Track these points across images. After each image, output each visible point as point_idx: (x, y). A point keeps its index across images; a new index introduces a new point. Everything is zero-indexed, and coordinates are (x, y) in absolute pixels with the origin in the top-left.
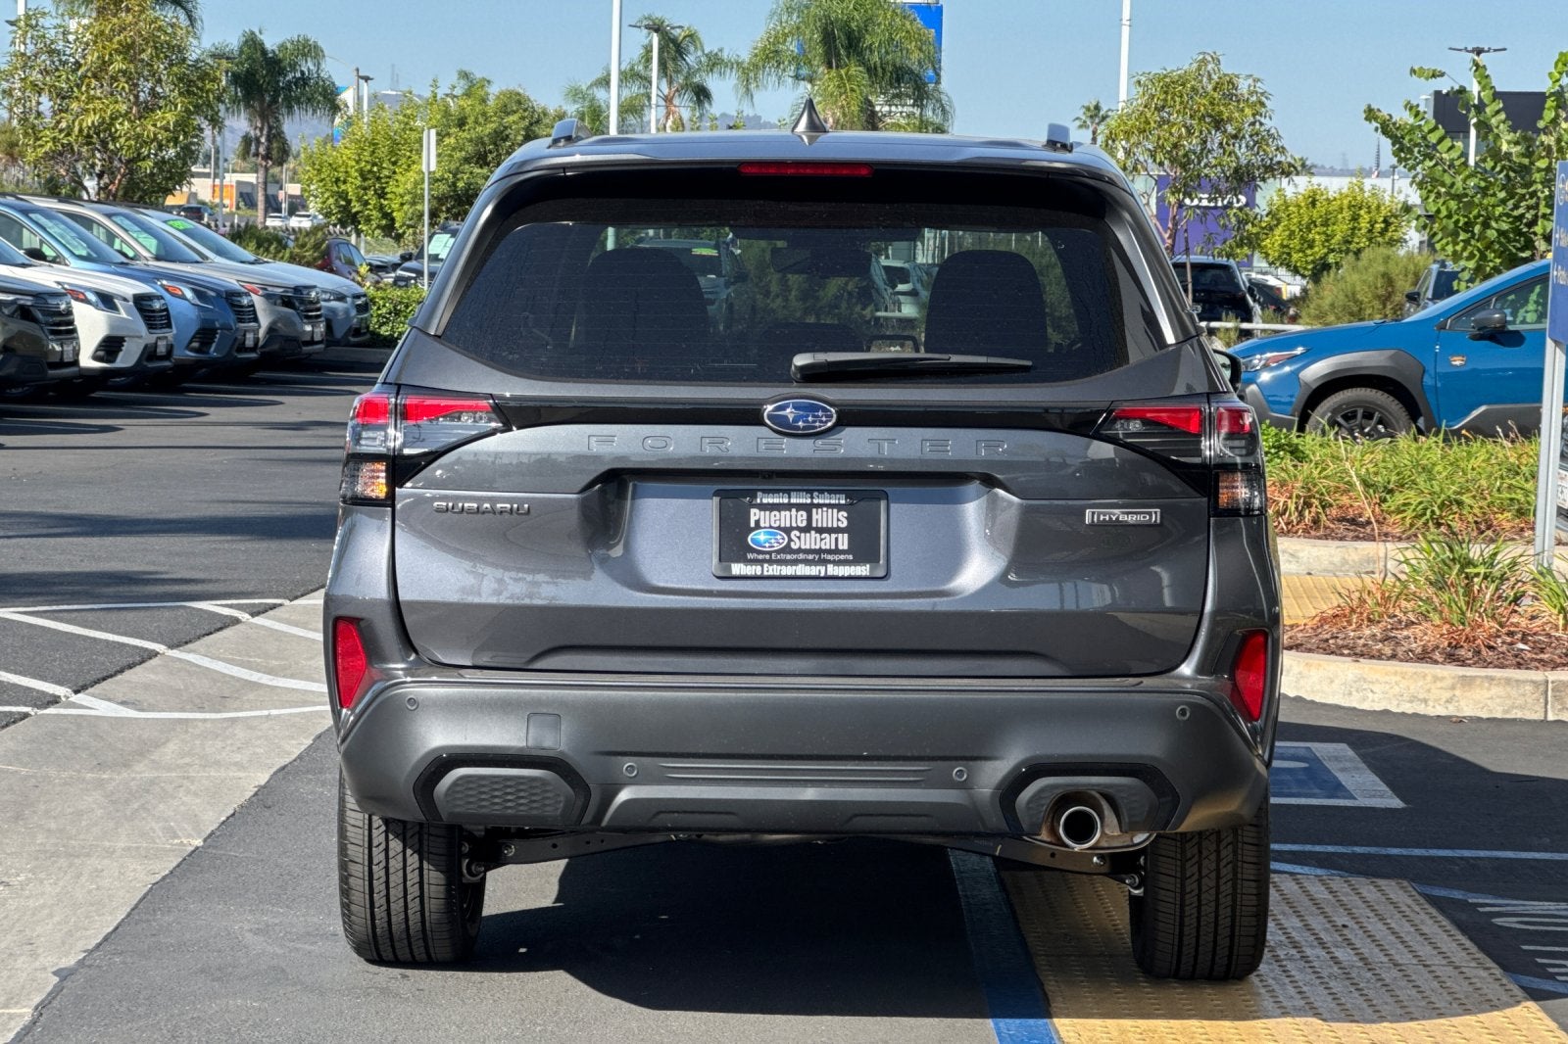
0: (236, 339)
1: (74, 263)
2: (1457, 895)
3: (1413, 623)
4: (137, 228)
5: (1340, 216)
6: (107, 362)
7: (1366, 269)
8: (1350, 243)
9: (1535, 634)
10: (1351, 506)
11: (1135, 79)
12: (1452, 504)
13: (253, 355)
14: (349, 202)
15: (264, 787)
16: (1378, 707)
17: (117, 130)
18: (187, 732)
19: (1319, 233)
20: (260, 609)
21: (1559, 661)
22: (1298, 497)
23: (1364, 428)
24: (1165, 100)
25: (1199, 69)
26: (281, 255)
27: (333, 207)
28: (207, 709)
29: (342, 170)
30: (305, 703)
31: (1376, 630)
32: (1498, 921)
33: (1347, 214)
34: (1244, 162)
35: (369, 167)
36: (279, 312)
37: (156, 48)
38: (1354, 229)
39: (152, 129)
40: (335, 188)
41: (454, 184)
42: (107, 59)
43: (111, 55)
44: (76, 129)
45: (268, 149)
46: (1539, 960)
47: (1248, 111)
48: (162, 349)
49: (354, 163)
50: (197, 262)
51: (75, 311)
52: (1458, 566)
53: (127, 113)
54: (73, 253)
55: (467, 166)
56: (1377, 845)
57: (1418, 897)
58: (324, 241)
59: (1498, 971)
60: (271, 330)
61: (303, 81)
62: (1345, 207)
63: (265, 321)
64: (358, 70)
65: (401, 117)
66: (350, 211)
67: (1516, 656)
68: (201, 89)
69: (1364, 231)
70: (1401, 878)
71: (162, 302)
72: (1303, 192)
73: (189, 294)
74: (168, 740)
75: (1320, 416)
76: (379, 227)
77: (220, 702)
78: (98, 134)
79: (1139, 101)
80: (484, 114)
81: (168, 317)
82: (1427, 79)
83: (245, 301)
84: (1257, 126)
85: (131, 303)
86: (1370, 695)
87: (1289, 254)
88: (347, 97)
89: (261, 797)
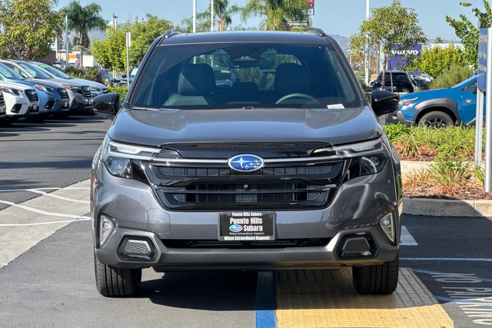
0: (61, 104)
1: (6, 80)
2: (426, 272)
3: (432, 186)
4: (28, 68)
5: (446, 56)
6: (16, 113)
7: (452, 73)
8: (449, 65)
9: (473, 188)
10: (426, 150)
11: (371, 10)
12: (459, 148)
13: (67, 110)
14: (108, 59)
15: (34, 247)
16: (418, 214)
17: (26, 36)
18: (14, 230)
19: (439, 62)
20: (51, 191)
21: (479, 197)
22: (407, 147)
23: (437, 125)
24: (382, 17)
25: (393, 6)
26: (83, 77)
27: (103, 61)
28: (23, 223)
29: (106, 48)
30: (57, 220)
31: (420, 188)
32: (437, 280)
33: (448, 55)
34: (409, 38)
35: (115, 47)
36: (77, 95)
37: (39, 7)
38: (451, 60)
39: (38, 35)
40: (104, 54)
41: (142, 52)
42: (22, 11)
43: (23, 10)
44: (12, 35)
45: (83, 42)
46: (446, 292)
47: (410, 20)
48: (35, 108)
49: (110, 46)
50: (49, 79)
51: (4, 95)
52: (448, 166)
53: (29, 29)
54: (5, 76)
55: (146, 45)
56: (405, 257)
57: (412, 273)
58: (97, 72)
59: (431, 295)
60: (74, 101)
61: (95, 18)
62: (448, 53)
63: (71, 98)
64: (114, 15)
65: (125, 30)
66: (109, 62)
67: (465, 196)
68: (54, 21)
69: (454, 61)
70: (409, 267)
71: (35, 92)
72: (433, 48)
73: (45, 90)
74: (7, 233)
75: (422, 121)
76: (119, 67)
77: (29, 221)
78: (20, 37)
79: (373, 18)
80: (152, 27)
81: (37, 97)
82: (466, 6)
83: (64, 91)
84: (414, 25)
85: (24, 93)
86: (416, 210)
87: (429, 69)
88: (111, 23)
89: (32, 250)
